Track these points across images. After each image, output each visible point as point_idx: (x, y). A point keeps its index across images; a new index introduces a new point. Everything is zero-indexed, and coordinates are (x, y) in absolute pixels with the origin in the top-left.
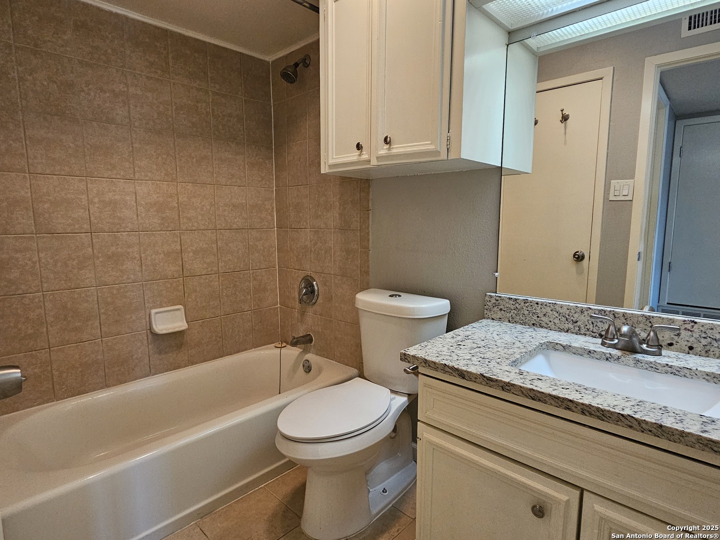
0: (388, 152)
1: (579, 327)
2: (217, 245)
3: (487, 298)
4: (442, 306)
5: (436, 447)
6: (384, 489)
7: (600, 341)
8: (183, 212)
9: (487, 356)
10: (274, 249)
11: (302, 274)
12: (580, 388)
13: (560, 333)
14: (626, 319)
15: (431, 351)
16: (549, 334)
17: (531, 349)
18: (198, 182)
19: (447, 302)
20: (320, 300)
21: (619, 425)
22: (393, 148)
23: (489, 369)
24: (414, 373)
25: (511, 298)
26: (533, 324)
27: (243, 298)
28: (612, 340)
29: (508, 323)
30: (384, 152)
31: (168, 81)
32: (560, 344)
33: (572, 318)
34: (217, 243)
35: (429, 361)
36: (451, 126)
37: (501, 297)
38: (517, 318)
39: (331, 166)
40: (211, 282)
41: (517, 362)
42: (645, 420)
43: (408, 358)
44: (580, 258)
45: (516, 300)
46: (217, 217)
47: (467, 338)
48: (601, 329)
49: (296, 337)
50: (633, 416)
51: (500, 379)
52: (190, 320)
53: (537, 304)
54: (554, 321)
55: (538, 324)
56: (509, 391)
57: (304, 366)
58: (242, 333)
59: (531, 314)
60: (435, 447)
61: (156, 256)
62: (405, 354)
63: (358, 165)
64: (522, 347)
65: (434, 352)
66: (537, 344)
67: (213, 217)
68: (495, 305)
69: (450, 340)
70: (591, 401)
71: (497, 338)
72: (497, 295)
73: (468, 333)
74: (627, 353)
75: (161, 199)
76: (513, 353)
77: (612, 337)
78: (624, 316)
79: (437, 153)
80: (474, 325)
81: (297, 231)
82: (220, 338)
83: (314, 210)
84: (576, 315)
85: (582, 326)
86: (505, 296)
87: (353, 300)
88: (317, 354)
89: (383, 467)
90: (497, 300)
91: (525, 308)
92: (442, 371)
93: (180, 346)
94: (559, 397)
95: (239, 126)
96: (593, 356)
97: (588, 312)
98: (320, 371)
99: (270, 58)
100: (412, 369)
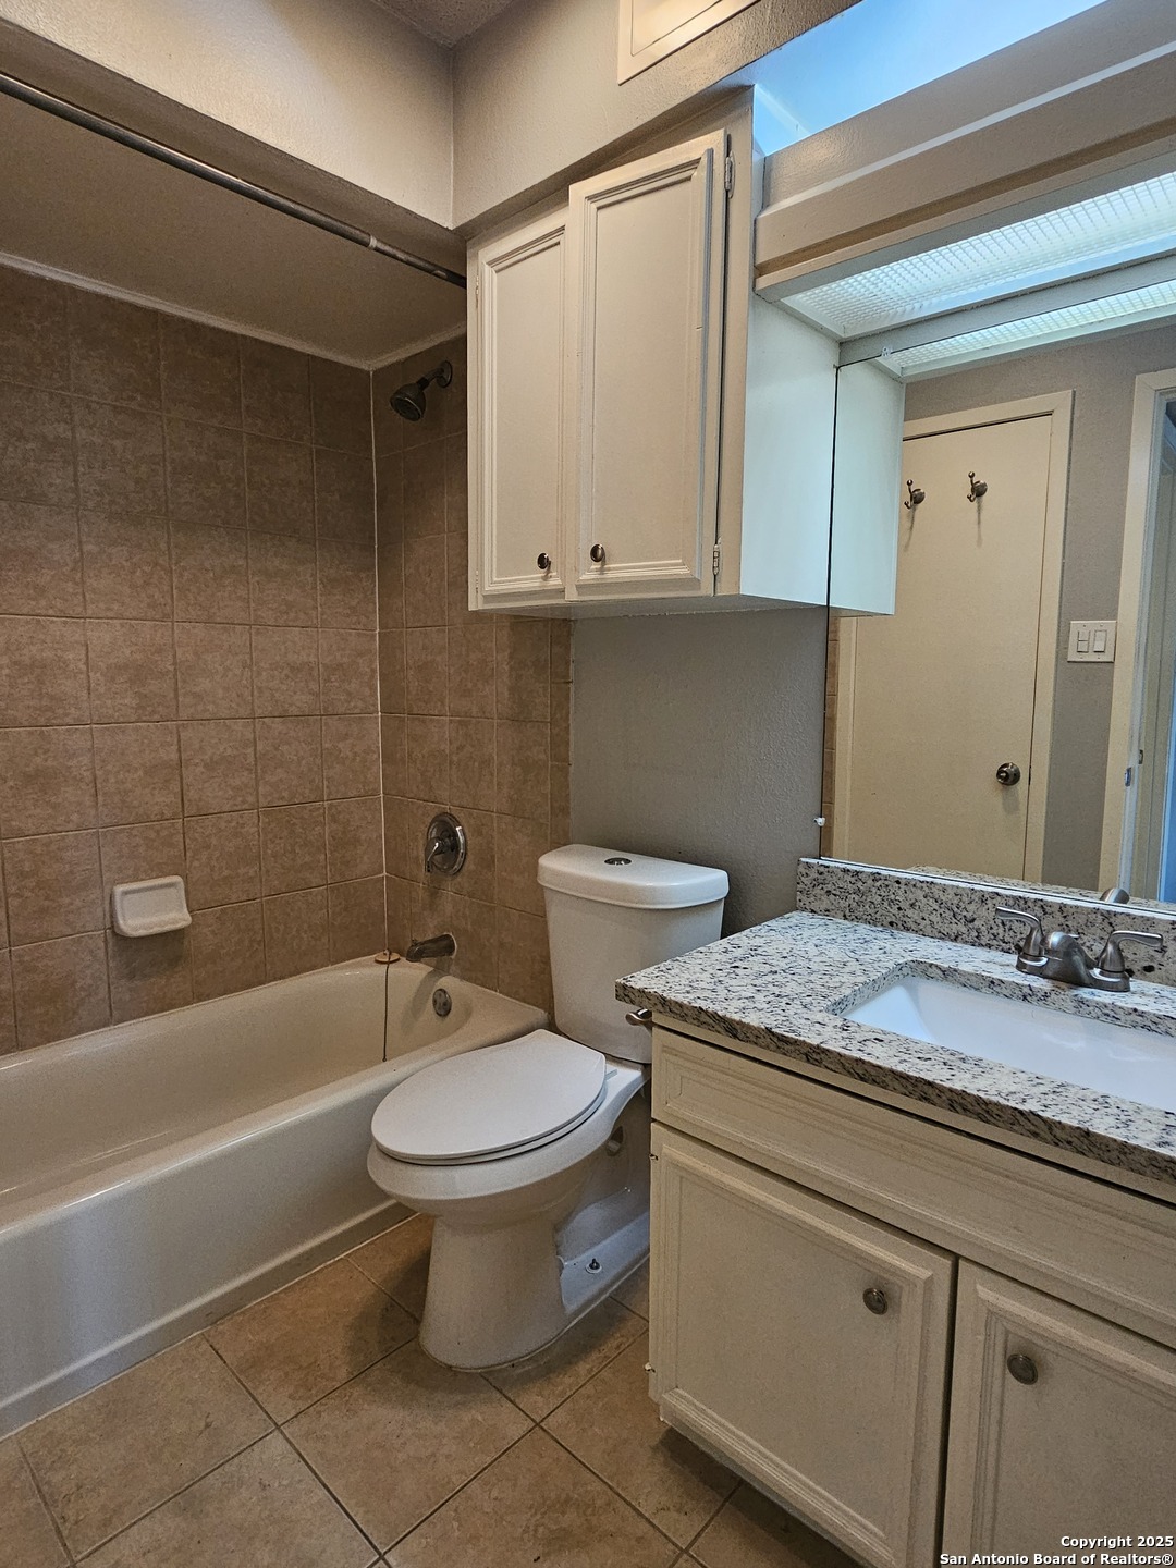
0: (599, 577)
1: (978, 930)
2: (255, 750)
3: (801, 869)
4: (713, 883)
5: (686, 1174)
6: (594, 1260)
7: (1013, 959)
8: (184, 681)
9: (786, 990)
10: (375, 756)
11: (433, 810)
12: (952, 1058)
13: (941, 943)
14: (1065, 917)
15: (677, 979)
16: (918, 945)
17: (875, 977)
18: (218, 620)
19: (722, 875)
20: (470, 865)
21: (1016, 1132)
22: (609, 569)
23: (784, 1019)
24: (645, 1024)
25: (848, 870)
26: (891, 924)
27: (308, 859)
28: (1037, 958)
29: (841, 921)
30: (593, 577)
31: (158, 416)
32: (937, 966)
33: (965, 913)
34: (255, 746)
35: (670, 1001)
36: (720, 531)
37: (828, 867)
38: (860, 912)
39: (488, 598)
40: (243, 826)
41: (845, 1003)
42: (1060, 1122)
43: (630, 994)
44: (1011, 778)
45: (857, 873)
46: (255, 693)
47: (752, 953)
48: (1019, 936)
49: (420, 939)
50: (1040, 1113)
51: (802, 1038)
52: (196, 907)
53: (898, 882)
54: (931, 918)
55: (900, 924)
56: (818, 1063)
57: (435, 1001)
58: (305, 932)
59: (886, 903)
60: (684, 1174)
61: (127, 774)
62: (624, 987)
63: (542, 599)
64: (859, 973)
65: (683, 982)
66: (891, 965)
67: (247, 693)
68: (816, 883)
69: (719, 957)
70: (967, 1084)
71: (813, 951)
72: (821, 862)
73: (758, 941)
74: (1063, 985)
75: (138, 656)
76: (838, 985)
77: (1037, 953)
78: (1061, 910)
79: (693, 582)
80: (773, 923)
81: (424, 722)
82: (259, 944)
83: (458, 679)
84: (972, 908)
85: (984, 928)
86: (837, 865)
87: (534, 868)
88: (463, 978)
89: (591, 1216)
90: (821, 874)
91: (874, 890)
92: (695, 1022)
93: (175, 961)
94: (908, 1076)
95: (305, 504)
96: (998, 990)
97: (994, 901)
98: (468, 1013)
99: (369, 365)
100: (643, 1016)
